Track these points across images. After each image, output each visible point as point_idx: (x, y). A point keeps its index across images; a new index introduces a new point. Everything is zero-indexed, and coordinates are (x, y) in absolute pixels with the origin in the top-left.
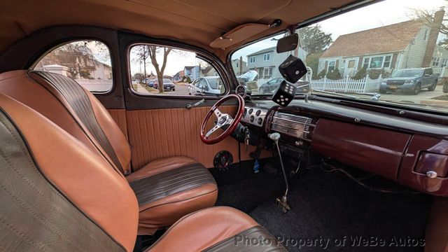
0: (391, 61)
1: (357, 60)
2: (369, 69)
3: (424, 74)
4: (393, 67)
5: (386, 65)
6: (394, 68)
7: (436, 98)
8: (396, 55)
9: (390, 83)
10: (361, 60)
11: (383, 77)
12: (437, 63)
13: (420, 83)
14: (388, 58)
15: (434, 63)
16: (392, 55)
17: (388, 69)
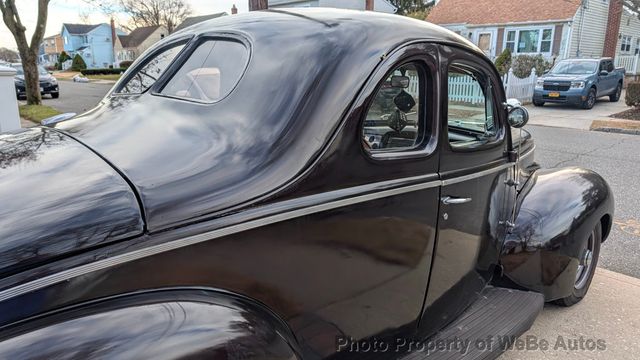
0: (552, 40)
1: (494, 32)
2: (515, 54)
3: (601, 69)
4: (556, 52)
5: (545, 47)
6: (557, 54)
7: (617, 116)
8: (559, 28)
9: (548, 86)
10: (501, 32)
11: (539, 74)
12: (628, 46)
13: (594, 86)
14: (546, 34)
15: (623, 46)
16: (553, 27)
17: (547, 56)
